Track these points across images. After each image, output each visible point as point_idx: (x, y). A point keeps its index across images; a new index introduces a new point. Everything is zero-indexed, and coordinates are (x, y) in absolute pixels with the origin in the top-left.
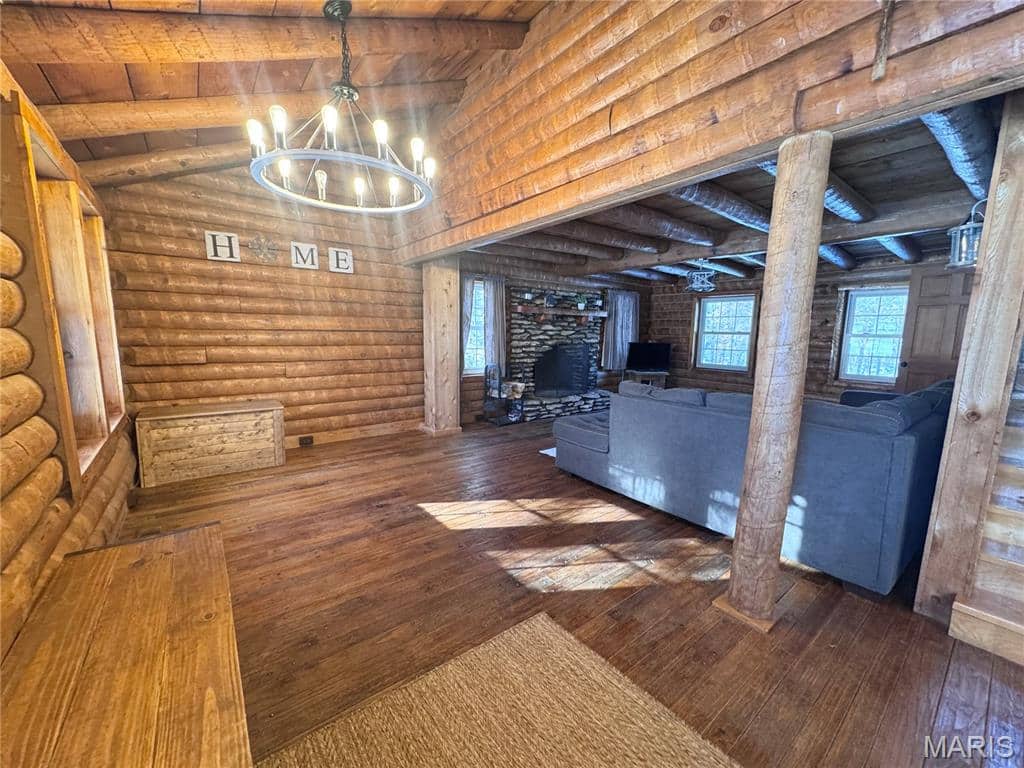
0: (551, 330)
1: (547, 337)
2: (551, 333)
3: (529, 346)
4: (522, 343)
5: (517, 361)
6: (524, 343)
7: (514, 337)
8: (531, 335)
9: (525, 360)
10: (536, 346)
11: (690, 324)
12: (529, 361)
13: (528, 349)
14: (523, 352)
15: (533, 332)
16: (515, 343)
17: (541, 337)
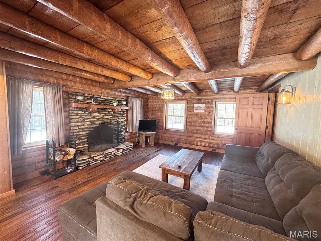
0: (99, 116)
1: (96, 120)
2: (98, 117)
3: (83, 125)
4: (78, 124)
5: (75, 134)
6: (80, 124)
7: (72, 121)
8: (85, 119)
9: (81, 133)
10: (88, 125)
11: (163, 112)
12: (83, 133)
13: (82, 127)
14: (79, 129)
15: (86, 118)
16: (72, 124)
17: (92, 120)
